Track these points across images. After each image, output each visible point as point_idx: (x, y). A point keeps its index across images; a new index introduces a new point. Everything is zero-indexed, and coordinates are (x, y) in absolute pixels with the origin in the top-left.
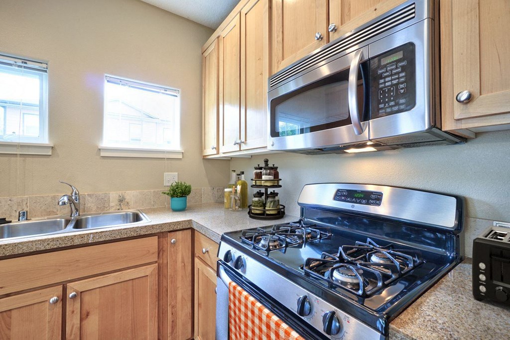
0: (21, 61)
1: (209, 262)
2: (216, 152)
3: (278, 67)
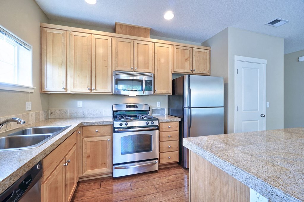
1: (99, 134)
2: (65, 91)
3: (116, 68)
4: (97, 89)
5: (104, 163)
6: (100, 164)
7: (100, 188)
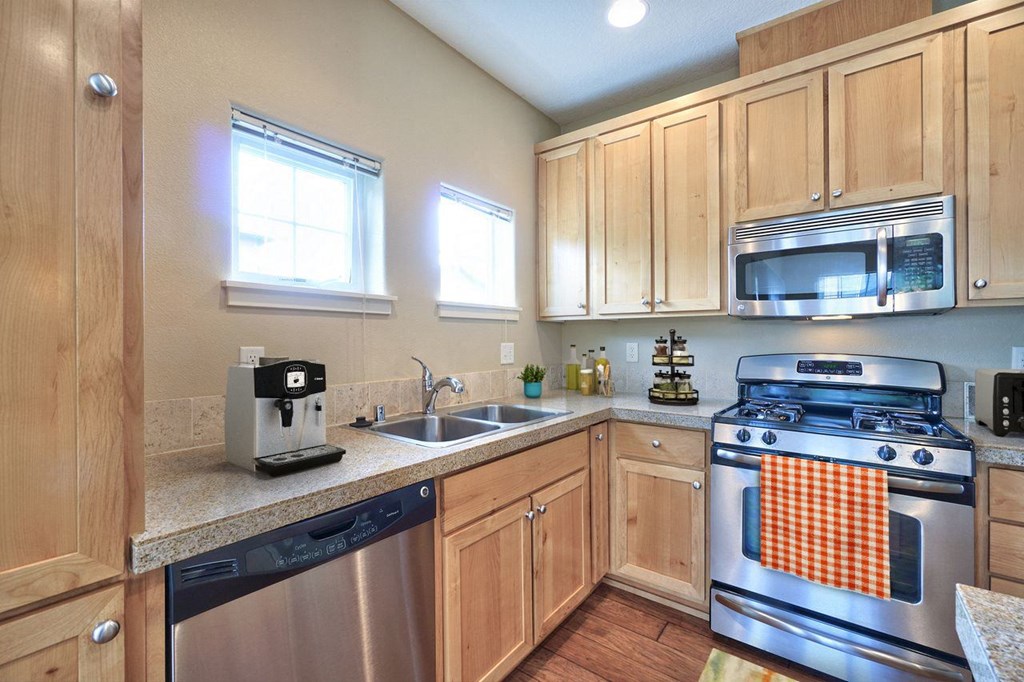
0: (352, 156)
1: (663, 457)
2: (584, 312)
3: (739, 215)
4: (671, 300)
5: (682, 564)
6: (668, 559)
7: (657, 640)
